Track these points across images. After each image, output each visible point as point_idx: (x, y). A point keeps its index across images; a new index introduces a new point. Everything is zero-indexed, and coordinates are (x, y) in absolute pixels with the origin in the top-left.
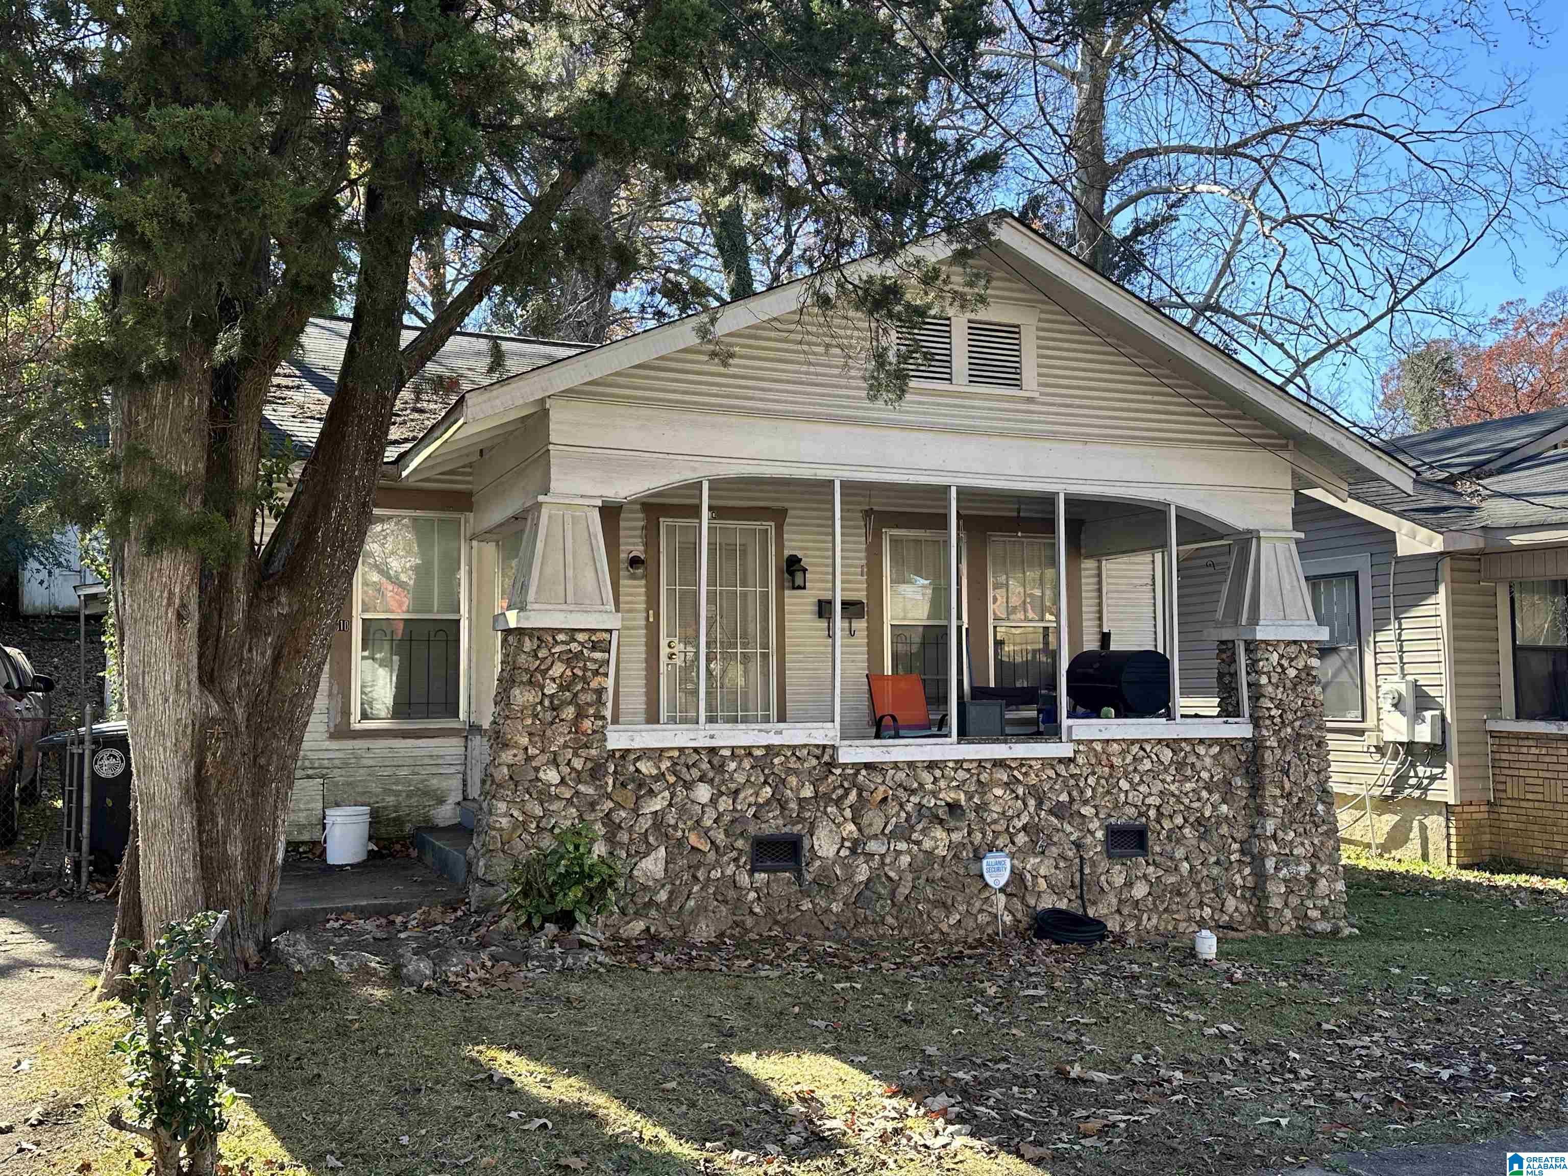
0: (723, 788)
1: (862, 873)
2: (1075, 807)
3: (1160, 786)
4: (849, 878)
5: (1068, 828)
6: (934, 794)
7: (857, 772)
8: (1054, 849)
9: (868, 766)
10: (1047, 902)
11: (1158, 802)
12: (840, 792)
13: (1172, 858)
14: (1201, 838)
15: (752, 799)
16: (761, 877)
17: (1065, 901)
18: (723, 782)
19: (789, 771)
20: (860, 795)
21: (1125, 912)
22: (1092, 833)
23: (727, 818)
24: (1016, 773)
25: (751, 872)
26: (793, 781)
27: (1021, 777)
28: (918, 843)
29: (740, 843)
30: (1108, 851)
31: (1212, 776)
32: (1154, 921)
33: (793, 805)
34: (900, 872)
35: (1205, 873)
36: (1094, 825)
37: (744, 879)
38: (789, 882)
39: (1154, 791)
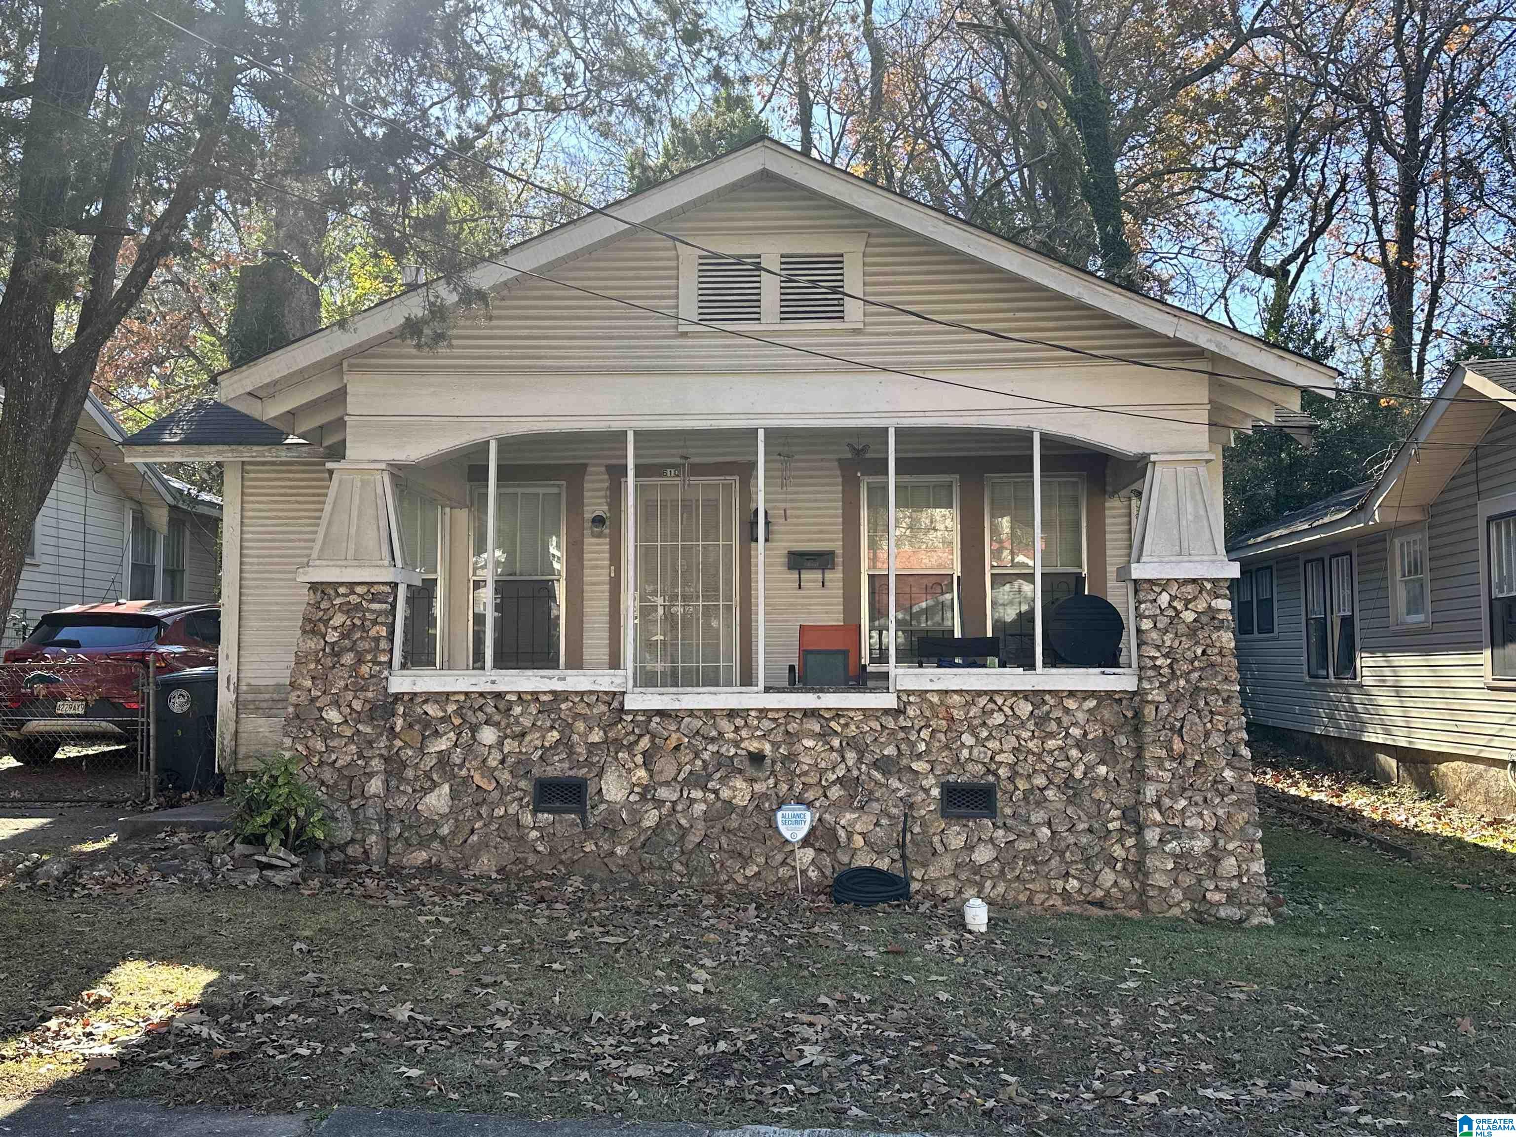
0: (508, 731)
1: (651, 818)
2: (904, 762)
3: (1014, 742)
4: (637, 823)
5: (894, 783)
6: (736, 744)
7: (650, 720)
8: (875, 805)
9: (661, 713)
10: (863, 860)
11: (1011, 759)
12: (632, 738)
13: (1027, 822)
14: (1070, 801)
15: (538, 743)
16: (545, 817)
17: (887, 860)
18: (508, 725)
19: (577, 716)
20: (652, 742)
21: (963, 877)
22: (927, 791)
23: (511, 760)
24: (833, 724)
25: (535, 812)
26: (580, 726)
27: (839, 729)
28: (716, 792)
29: (523, 784)
30: (942, 810)
31: (1085, 734)
32: (1001, 889)
33: (581, 750)
34: (692, 820)
35: (1071, 840)
36: (929, 781)
37: (527, 819)
38: (573, 824)
39: (1005, 747)
